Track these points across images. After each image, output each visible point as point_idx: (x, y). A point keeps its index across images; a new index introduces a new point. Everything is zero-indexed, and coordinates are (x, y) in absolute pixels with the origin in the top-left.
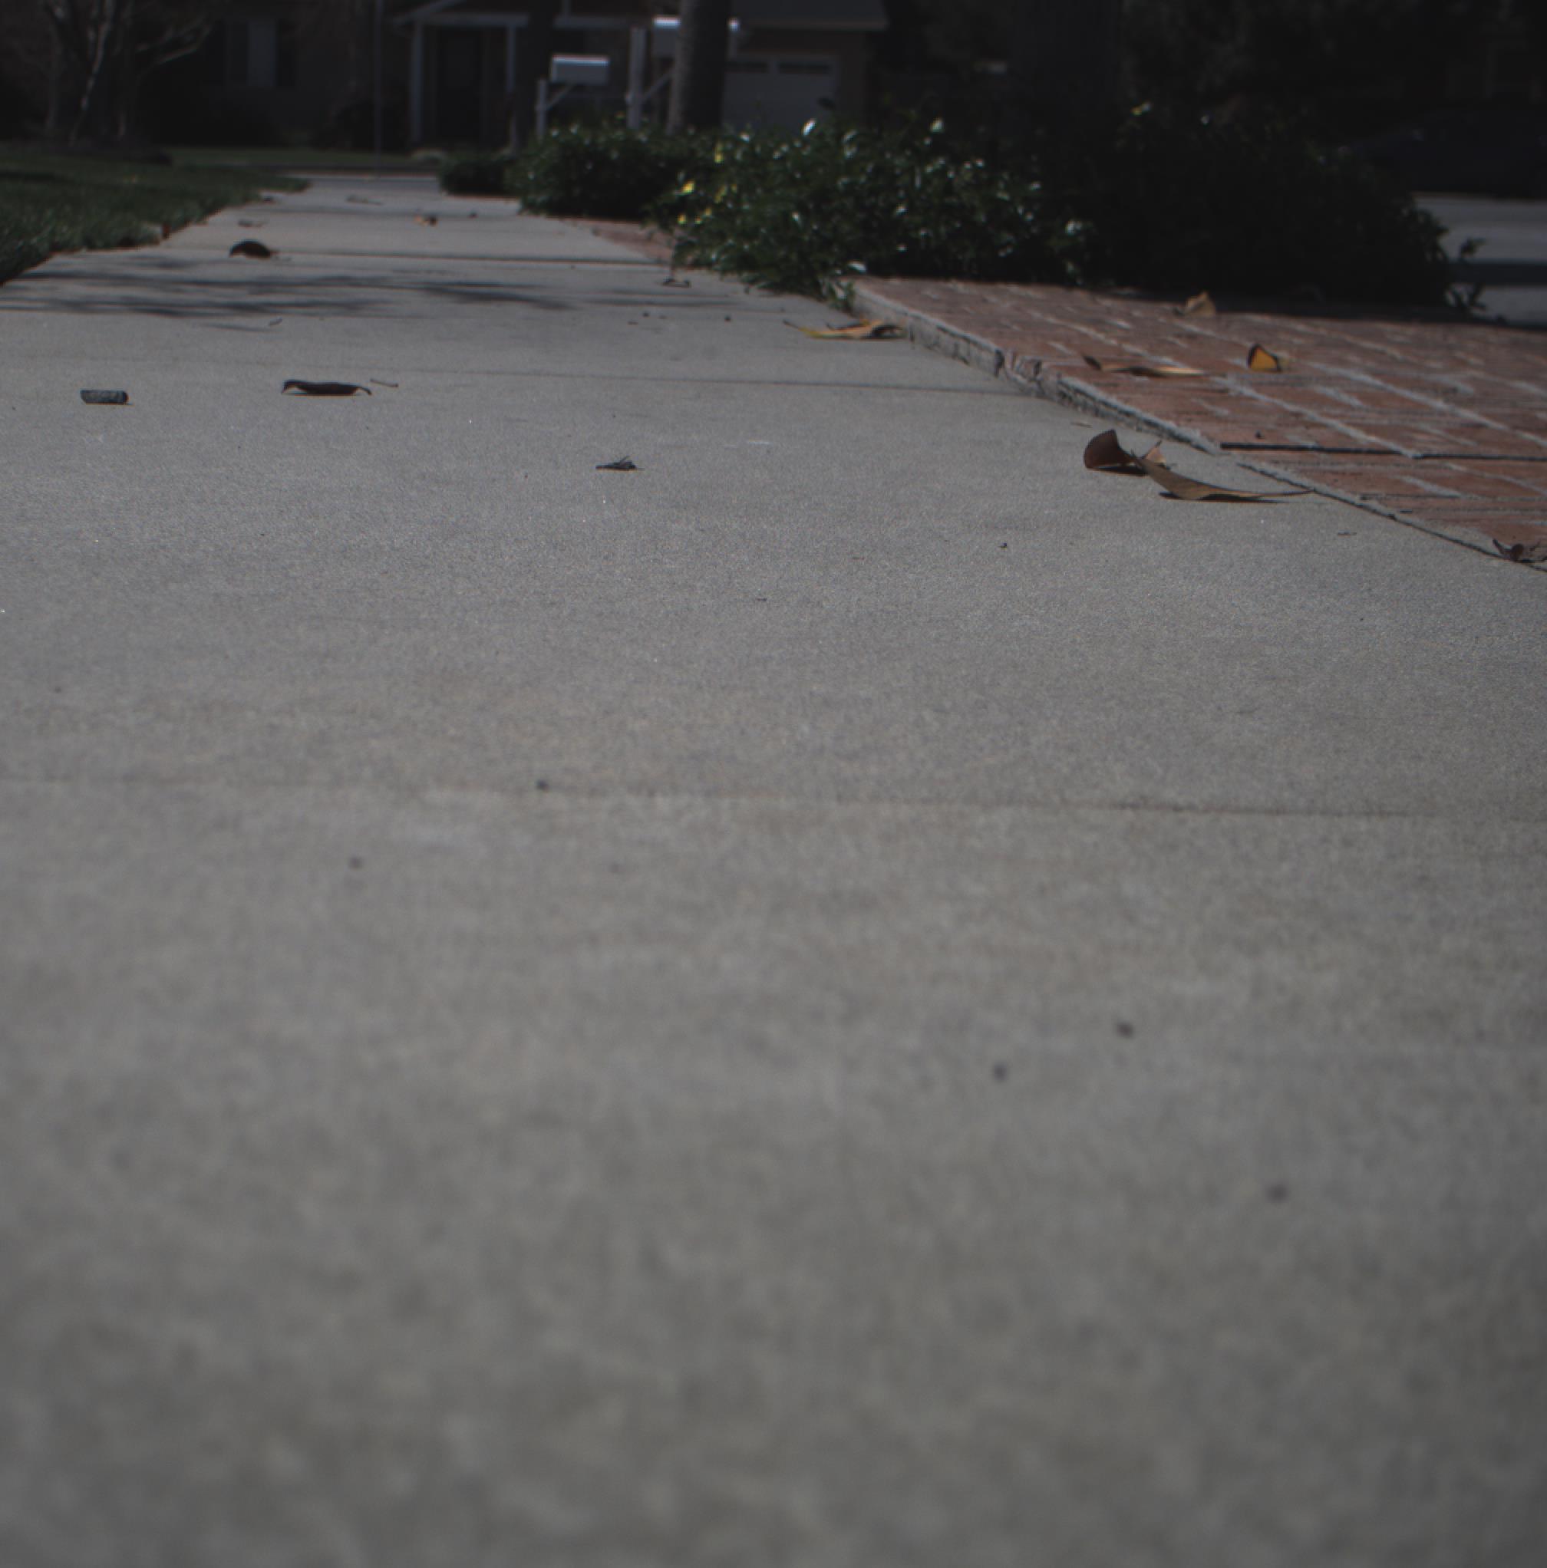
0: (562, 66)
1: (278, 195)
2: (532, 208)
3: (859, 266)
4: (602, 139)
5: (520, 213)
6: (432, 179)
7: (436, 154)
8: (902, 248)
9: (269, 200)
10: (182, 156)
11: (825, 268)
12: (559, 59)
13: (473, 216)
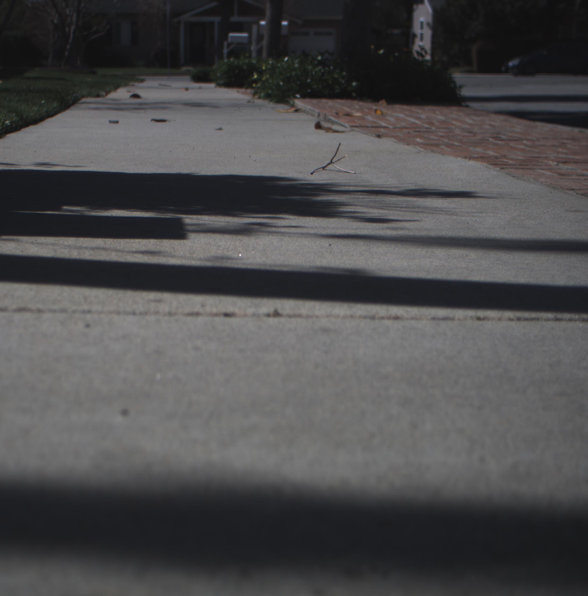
0: (232, 37)
1: (136, 84)
2: (219, 85)
3: (298, 96)
4: (241, 63)
5: (215, 87)
6: (188, 77)
7: (190, 68)
8: (309, 91)
9: (133, 85)
10: (101, 71)
11: (289, 96)
12: (231, 35)
13: (200, 88)
